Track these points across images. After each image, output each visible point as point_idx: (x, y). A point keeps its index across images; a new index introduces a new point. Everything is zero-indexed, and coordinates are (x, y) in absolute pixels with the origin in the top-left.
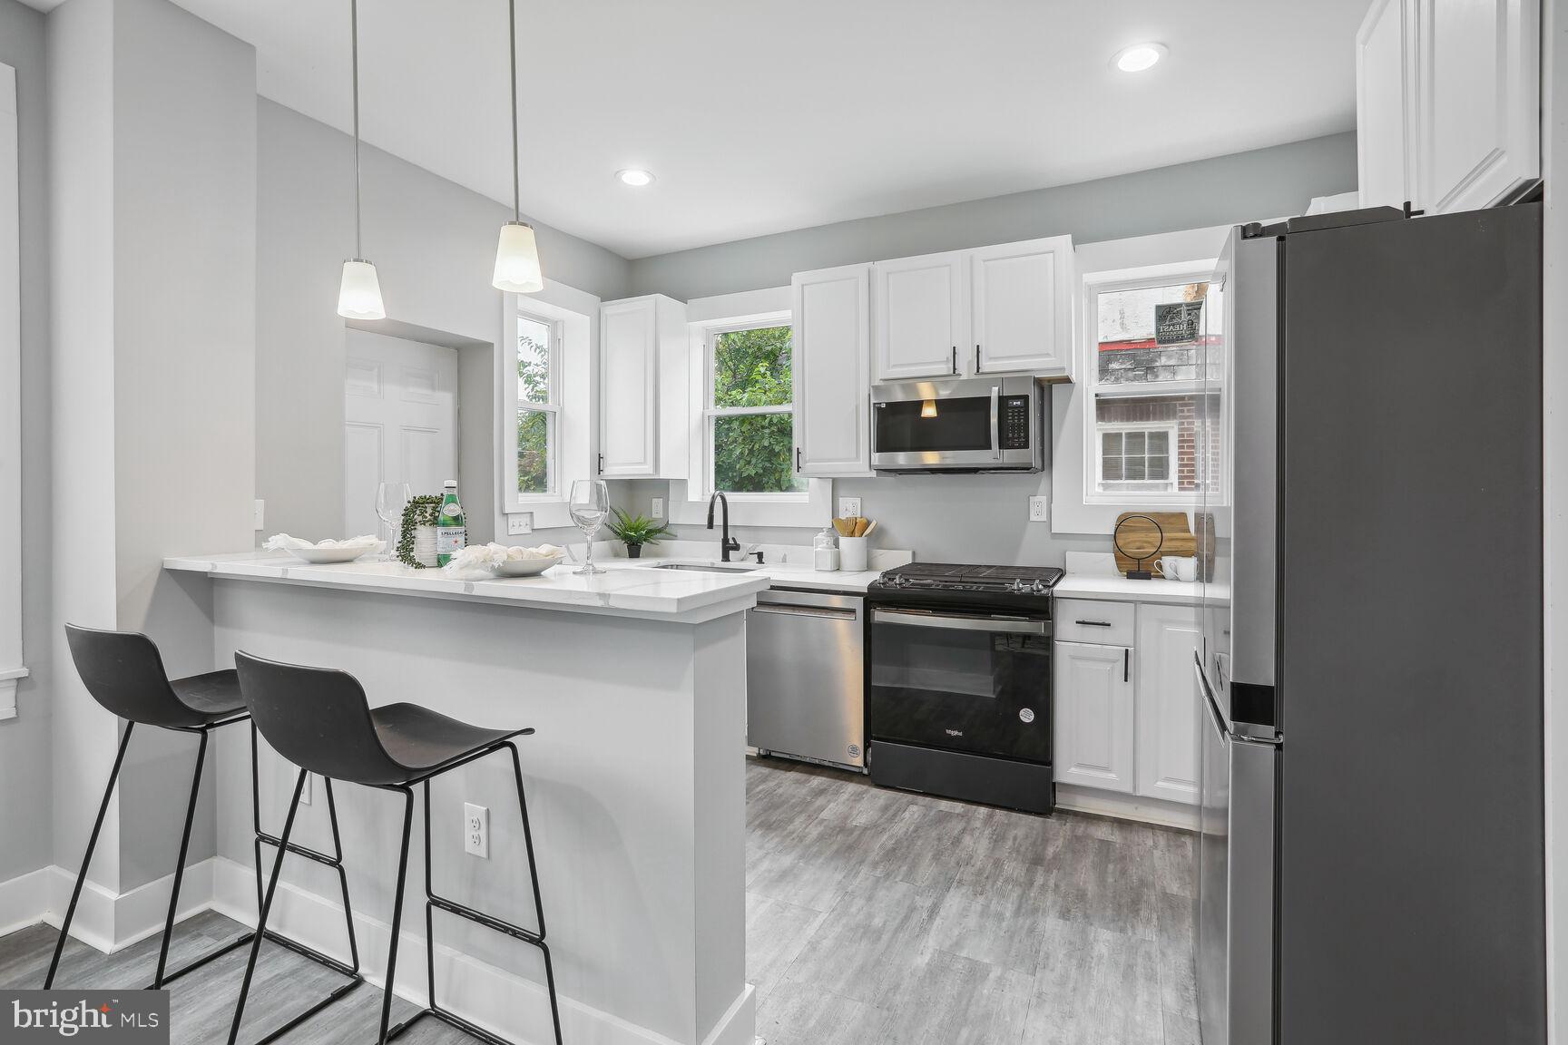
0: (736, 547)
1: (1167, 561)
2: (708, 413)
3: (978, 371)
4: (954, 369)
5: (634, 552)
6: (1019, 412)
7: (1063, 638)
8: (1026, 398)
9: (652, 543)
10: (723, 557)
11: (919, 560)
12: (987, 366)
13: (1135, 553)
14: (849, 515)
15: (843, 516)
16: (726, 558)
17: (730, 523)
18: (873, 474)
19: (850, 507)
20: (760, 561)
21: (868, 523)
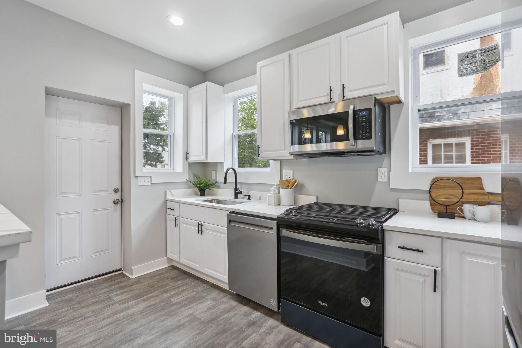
0: (241, 192)
1: (467, 208)
2: (235, 134)
3: (343, 99)
4: (331, 99)
5: (202, 193)
6: (366, 118)
7: (390, 256)
8: (370, 110)
9: (210, 190)
10: (235, 197)
11: (320, 201)
12: (348, 95)
13: (443, 201)
14: (288, 178)
15: (285, 178)
16: (236, 197)
17: (238, 181)
18: (292, 157)
19: (288, 174)
20: (249, 199)
21: (296, 181)
